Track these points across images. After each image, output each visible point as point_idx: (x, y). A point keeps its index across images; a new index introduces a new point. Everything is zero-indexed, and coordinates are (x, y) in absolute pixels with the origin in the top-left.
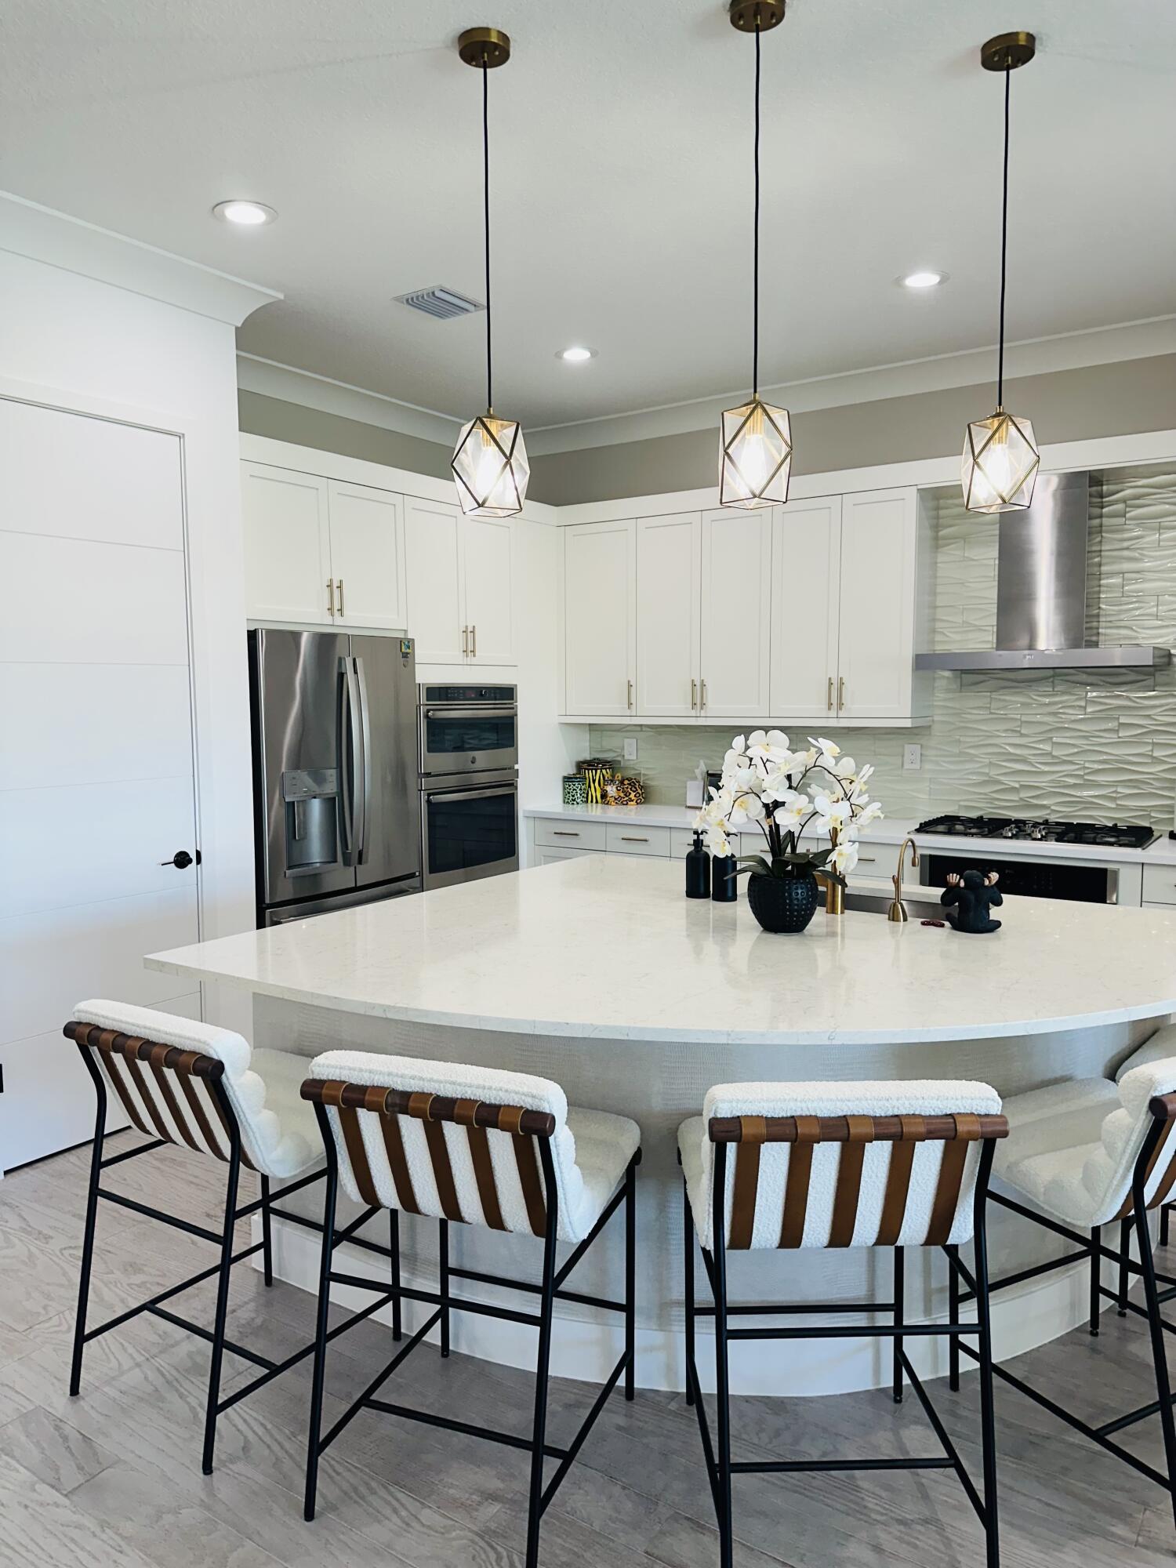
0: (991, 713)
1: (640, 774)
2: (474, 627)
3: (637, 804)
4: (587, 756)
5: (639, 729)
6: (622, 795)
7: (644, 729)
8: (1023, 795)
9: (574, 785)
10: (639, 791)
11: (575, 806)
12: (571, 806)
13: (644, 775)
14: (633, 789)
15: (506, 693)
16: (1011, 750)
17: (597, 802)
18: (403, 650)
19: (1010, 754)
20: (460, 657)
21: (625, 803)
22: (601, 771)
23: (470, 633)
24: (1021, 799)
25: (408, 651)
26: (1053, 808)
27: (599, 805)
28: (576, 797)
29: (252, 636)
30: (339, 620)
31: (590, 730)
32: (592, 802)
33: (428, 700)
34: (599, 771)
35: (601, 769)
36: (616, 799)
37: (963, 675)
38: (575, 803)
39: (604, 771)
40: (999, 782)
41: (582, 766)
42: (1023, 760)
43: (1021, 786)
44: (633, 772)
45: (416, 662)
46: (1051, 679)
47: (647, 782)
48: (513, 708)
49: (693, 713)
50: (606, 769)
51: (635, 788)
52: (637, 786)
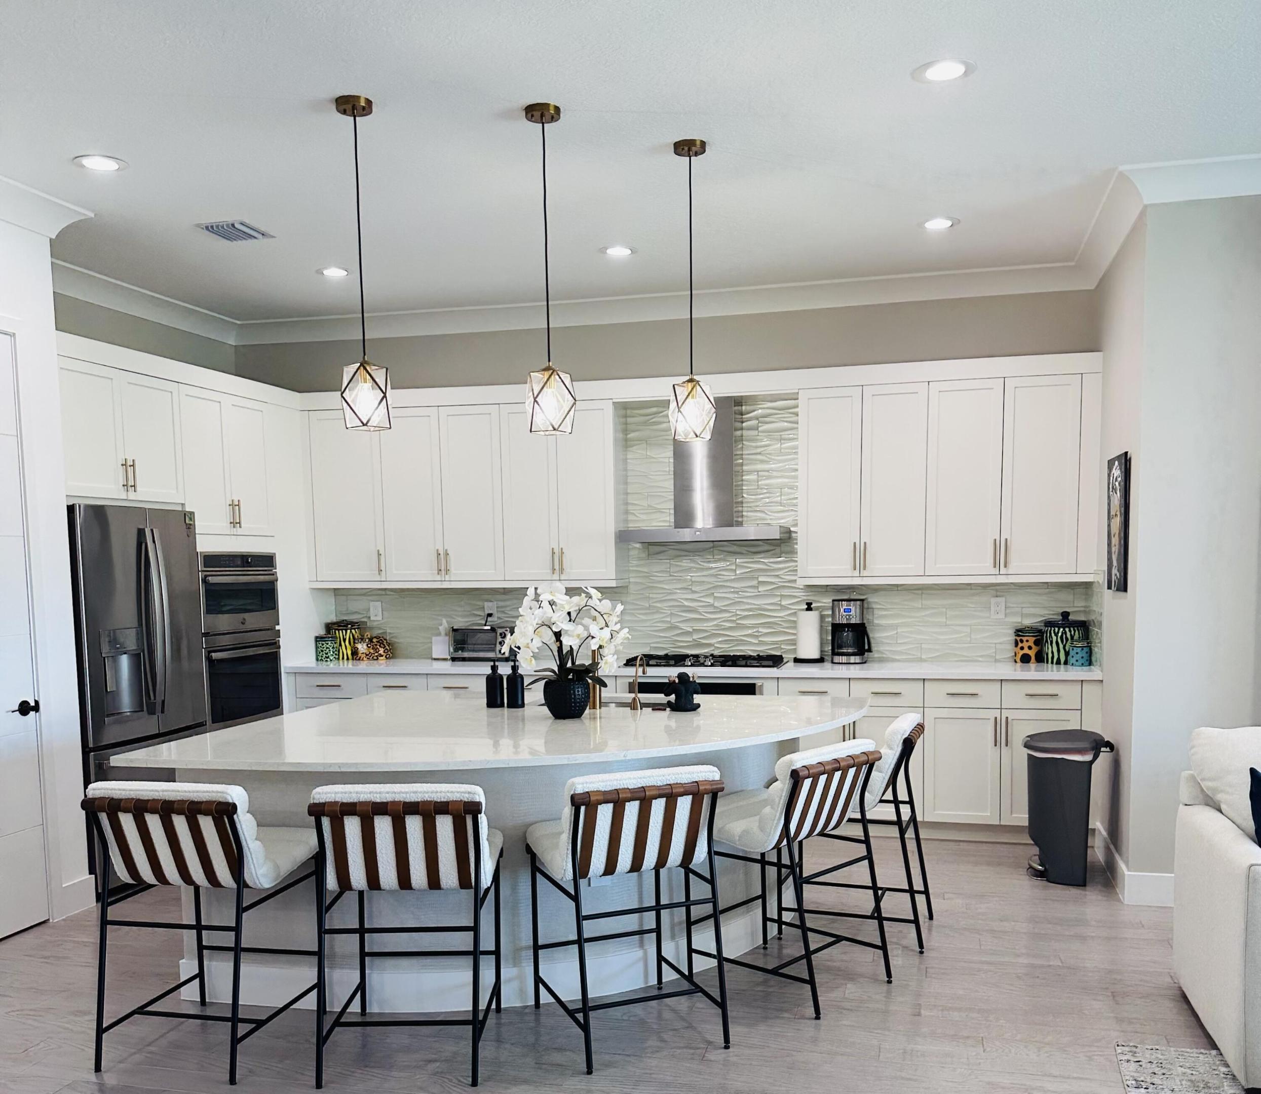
0: (671, 576)
1: (386, 632)
2: (239, 501)
3: (387, 658)
4: (333, 618)
5: (383, 593)
6: (372, 651)
7: (388, 593)
8: (695, 637)
9: (327, 644)
10: (387, 647)
11: (329, 663)
12: (324, 663)
13: (390, 633)
14: (382, 645)
15: (267, 561)
16: (686, 603)
17: (348, 659)
18: (187, 522)
19: (685, 606)
20: (228, 529)
21: (375, 658)
22: (351, 631)
23: (235, 506)
24: (694, 640)
25: (191, 523)
26: (716, 645)
27: (350, 661)
28: (329, 654)
29: (71, 509)
30: (132, 495)
31: (335, 595)
32: (343, 658)
33: (205, 567)
34: (349, 631)
35: (351, 629)
36: (367, 655)
37: (650, 547)
38: (328, 660)
39: (353, 631)
40: (677, 628)
41: (329, 627)
42: (694, 611)
43: (693, 630)
44: (380, 631)
45: (197, 532)
46: (712, 549)
47: (392, 639)
48: (273, 575)
49: (438, 578)
50: (355, 629)
51: (384, 645)
52: (385, 643)
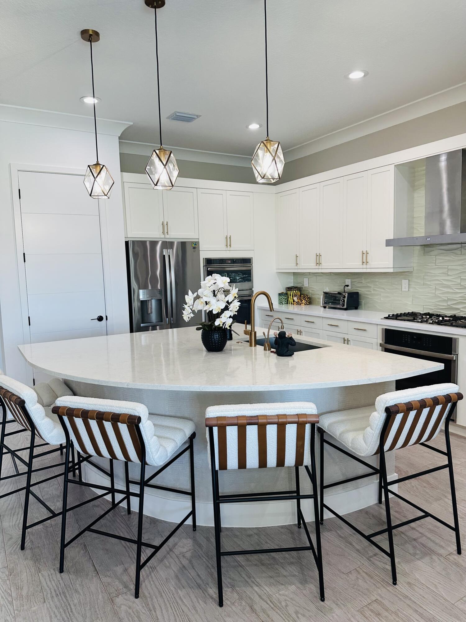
0: (436, 265)
1: (309, 292)
2: (230, 236)
3: (305, 304)
4: (291, 285)
5: (309, 274)
6: (300, 301)
7: (311, 274)
8: (449, 303)
9: (281, 297)
13: (311, 293)
14: (304, 299)
15: (247, 261)
16: (445, 283)
17: (291, 304)
18: (193, 246)
19: (443, 284)
20: (225, 248)
21: (300, 304)
22: (293, 291)
23: (228, 238)
24: (448, 305)
25: (195, 246)
26: (461, 309)
28: (282, 301)
29: (127, 243)
30: (167, 236)
31: (294, 275)
33: (207, 264)
36: (296, 303)
37: (425, 248)
38: (282, 304)
40: (439, 297)
42: (448, 287)
43: (448, 299)
44: (307, 292)
45: (200, 250)
47: (312, 296)
48: (250, 267)
49: (317, 267)
50: (295, 290)
51: (305, 298)
52: (306, 298)
